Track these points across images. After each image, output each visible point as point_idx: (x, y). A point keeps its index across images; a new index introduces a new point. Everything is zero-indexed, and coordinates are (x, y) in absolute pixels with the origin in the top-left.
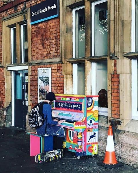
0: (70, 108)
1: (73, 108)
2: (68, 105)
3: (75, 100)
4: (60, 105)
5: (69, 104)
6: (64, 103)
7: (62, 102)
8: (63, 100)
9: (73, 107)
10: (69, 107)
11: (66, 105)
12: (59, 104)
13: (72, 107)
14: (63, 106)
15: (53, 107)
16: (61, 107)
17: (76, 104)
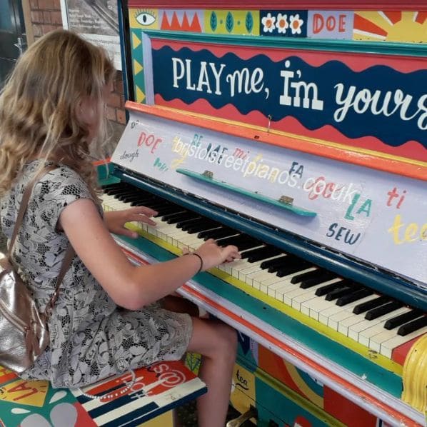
0: (290, 110)
1: (340, 116)
2: (273, 82)
3: (361, 24)
4: (195, 80)
5: (287, 75)
6: (233, 63)
7: (208, 57)
8: (221, 30)
9: (331, 106)
10: (285, 100)
11: (249, 81)
12: (181, 69)
13: (318, 105)
14: (225, 86)
15: (138, 90)
16: (203, 94)
17: (379, 79)
